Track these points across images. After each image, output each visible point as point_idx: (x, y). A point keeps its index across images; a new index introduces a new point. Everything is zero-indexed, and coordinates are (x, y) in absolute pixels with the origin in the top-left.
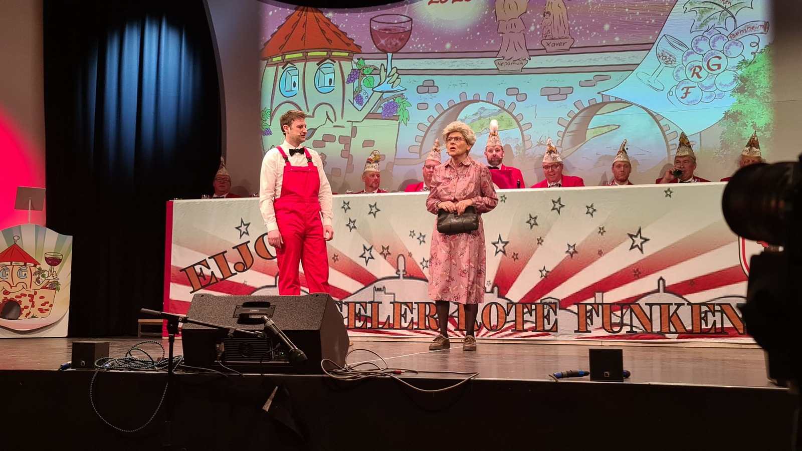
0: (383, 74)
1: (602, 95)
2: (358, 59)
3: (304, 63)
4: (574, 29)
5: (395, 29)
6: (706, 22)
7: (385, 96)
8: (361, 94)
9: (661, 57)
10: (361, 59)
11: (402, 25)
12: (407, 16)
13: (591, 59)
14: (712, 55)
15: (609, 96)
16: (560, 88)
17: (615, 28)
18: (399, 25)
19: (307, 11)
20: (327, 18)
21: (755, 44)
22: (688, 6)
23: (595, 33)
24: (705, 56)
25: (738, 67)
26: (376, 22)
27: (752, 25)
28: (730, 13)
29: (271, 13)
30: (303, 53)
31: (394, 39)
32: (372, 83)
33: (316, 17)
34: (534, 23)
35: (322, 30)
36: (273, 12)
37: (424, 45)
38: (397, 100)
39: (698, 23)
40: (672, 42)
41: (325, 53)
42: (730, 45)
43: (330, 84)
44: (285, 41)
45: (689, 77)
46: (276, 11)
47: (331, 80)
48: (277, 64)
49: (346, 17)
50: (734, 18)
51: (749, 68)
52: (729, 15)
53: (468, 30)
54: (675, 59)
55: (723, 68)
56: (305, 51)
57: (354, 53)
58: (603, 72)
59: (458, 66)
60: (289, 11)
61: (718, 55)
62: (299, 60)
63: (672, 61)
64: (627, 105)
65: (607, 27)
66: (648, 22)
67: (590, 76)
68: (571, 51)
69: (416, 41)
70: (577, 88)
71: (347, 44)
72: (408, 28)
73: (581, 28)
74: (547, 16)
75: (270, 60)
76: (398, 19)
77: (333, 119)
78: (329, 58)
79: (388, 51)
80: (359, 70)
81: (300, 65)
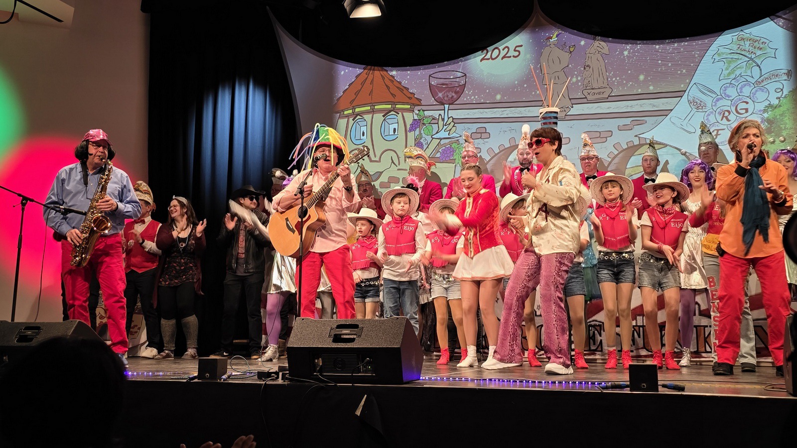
0: (441, 123)
1: (639, 137)
2: (418, 111)
3: (371, 115)
4: (611, 80)
5: (451, 84)
6: (733, 71)
7: (443, 142)
8: (422, 141)
9: (692, 103)
10: (421, 110)
11: (458, 80)
12: (461, 72)
13: (628, 106)
14: (740, 100)
15: (645, 138)
16: (600, 132)
17: (649, 78)
18: (454, 80)
19: (374, 70)
20: (391, 76)
21: (780, 90)
22: (716, 57)
23: (631, 83)
24: (733, 101)
25: (765, 111)
26: (434, 78)
27: (776, 73)
28: (755, 62)
29: (342, 73)
30: (371, 106)
31: (450, 92)
32: (431, 131)
33: (382, 75)
34: (576, 75)
35: (387, 86)
36: (345, 72)
37: (476, 97)
38: (454, 145)
39: (726, 72)
40: (702, 90)
41: (390, 106)
42: (757, 91)
43: (394, 133)
44: (355, 96)
45: (719, 120)
46: (347, 71)
47: (395, 130)
48: (348, 116)
49: (408, 75)
50: (759, 67)
51: (774, 111)
52: (754, 64)
53: (516, 82)
54: (705, 104)
55: (750, 112)
56: (372, 105)
57: (414, 105)
58: (639, 117)
59: (507, 114)
60: (358, 71)
61: (745, 100)
62: (367, 112)
63: (702, 107)
64: (663, 146)
65: (642, 77)
66: (679, 72)
67: (628, 121)
68: (610, 99)
69: (470, 93)
70: (616, 131)
71: (409, 98)
72: (463, 82)
73: (618, 78)
74: (587, 69)
75: (342, 113)
76: (453, 75)
77: (397, 163)
78: (394, 110)
79: (445, 102)
80: (419, 120)
81: (368, 117)
